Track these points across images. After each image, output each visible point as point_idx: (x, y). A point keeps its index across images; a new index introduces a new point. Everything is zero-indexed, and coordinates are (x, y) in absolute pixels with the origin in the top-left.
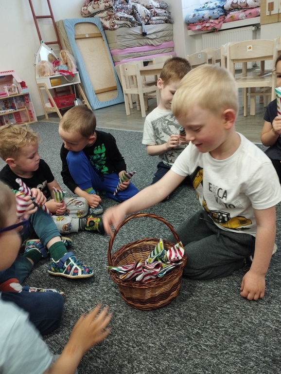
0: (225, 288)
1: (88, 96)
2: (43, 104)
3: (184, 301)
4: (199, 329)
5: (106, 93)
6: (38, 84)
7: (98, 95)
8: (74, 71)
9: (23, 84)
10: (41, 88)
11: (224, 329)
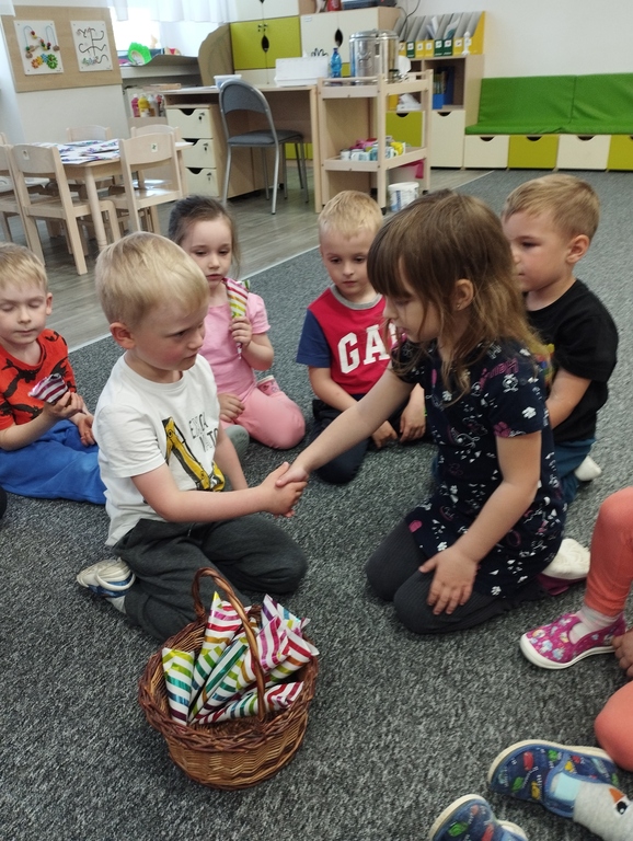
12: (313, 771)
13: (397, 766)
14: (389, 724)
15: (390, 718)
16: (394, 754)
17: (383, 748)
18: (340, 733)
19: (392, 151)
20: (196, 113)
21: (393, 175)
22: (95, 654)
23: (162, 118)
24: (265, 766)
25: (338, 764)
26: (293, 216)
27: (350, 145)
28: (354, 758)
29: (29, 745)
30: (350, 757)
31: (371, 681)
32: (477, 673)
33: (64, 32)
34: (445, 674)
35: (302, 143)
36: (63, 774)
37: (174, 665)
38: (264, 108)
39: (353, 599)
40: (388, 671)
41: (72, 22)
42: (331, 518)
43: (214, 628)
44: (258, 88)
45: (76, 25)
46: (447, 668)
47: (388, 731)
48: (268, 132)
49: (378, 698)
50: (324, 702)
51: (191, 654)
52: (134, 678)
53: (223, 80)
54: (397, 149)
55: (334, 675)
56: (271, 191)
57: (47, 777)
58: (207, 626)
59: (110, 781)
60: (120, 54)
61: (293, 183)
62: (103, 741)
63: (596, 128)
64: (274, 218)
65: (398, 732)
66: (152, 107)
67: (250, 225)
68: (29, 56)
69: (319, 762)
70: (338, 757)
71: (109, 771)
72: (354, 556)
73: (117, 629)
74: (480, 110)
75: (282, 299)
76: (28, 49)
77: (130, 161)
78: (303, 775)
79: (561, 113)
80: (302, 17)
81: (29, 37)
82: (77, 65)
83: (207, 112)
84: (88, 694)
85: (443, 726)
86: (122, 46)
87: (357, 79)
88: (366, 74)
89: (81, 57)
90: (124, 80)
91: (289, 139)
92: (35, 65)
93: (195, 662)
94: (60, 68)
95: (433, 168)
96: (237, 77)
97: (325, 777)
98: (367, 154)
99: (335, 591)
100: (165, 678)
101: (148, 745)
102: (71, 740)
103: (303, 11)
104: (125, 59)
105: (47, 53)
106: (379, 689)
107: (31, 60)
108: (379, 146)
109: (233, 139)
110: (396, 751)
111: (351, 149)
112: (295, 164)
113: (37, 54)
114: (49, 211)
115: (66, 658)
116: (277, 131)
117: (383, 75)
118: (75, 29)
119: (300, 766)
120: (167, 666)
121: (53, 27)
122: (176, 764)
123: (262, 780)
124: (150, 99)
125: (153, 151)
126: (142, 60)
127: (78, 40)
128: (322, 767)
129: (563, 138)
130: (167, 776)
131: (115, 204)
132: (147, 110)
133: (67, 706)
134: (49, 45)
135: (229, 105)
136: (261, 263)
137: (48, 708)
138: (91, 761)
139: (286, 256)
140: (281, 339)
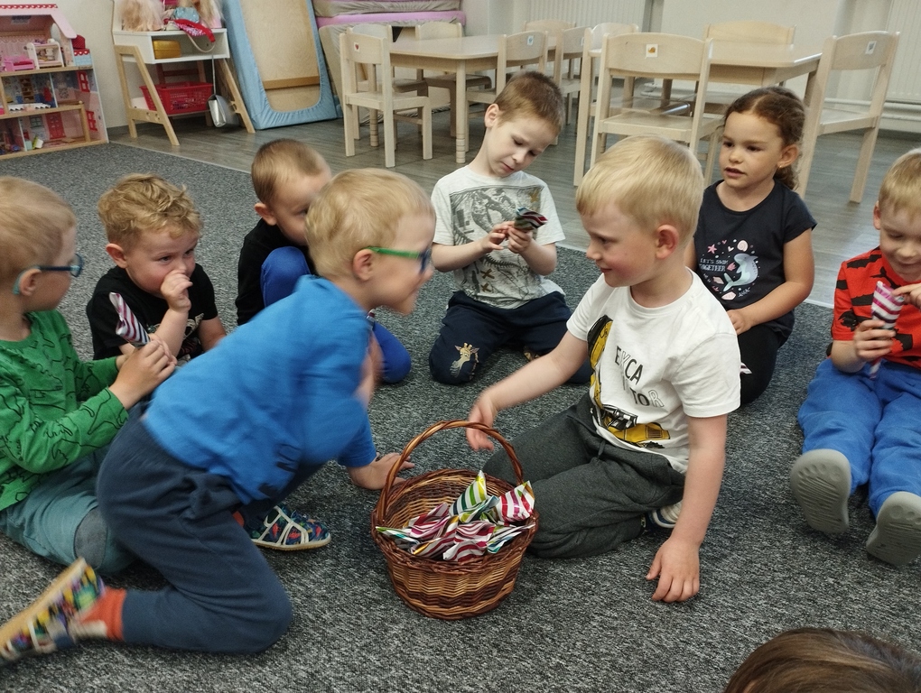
0: (605, 579)
1: (245, 94)
2: (127, 98)
3: (526, 601)
4: (561, 658)
5: (292, 90)
6: (116, 48)
7: (271, 93)
8: (216, 28)
9: (79, 44)
10: (125, 59)
11: (609, 658)
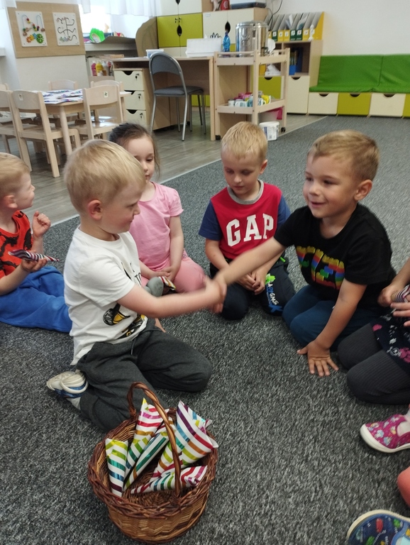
12: (213, 531)
13: (274, 529)
14: (267, 497)
15: (268, 492)
16: (271, 520)
17: (264, 515)
18: (232, 502)
19: (262, 101)
20: (134, 74)
21: (263, 117)
22: (58, 439)
23: (111, 77)
24: (178, 527)
25: (231, 526)
26: (196, 142)
27: (234, 97)
28: (243, 522)
29: (9, 505)
30: (240, 521)
31: (253, 464)
32: (329, 461)
33: (48, 19)
34: (306, 460)
35: (203, 95)
36: (33, 528)
37: (114, 451)
38: (178, 71)
39: (239, 403)
40: (265, 457)
41: (54, 13)
42: (223, 345)
43: (143, 424)
44: (175, 58)
45: (56, 15)
46: (307, 456)
47: (267, 502)
48: (180, 87)
49: (259, 477)
50: (221, 479)
51: (126, 443)
52: (85, 458)
53: (152, 52)
54: (266, 100)
55: (227, 460)
56: (182, 126)
57: (21, 530)
58: (138, 423)
59: (67, 534)
60: (84, 36)
61: (196, 121)
62: (62, 504)
63: (396, 90)
64: (183, 143)
65: (274, 503)
66: (105, 69)
67: (168, 148)
68: (25, 35)
69: (217, 524)
70: (231, 521)
71: (66, 526)
72: (240, 373)
73: (74, 421)
74: (319, 76)
75: (189, 196)
76: (24, 30)
77: (90, 103)
78: (205, 534)
79: (373, 80)
80: (204, 14)
81: (25, 22)
82: (57, 42)
83: (141, 73)
84: (52, 468)
85: (306, 499)
86: (86, 31)
87: (240, 53)
88: (246, 50)
89: (59, 36)
90: (87, 52)
91: (194, 92)
92: (29, 40)
93: (129, 449)
94: (45, 43)
95: (288, 114)
96: (161, 51)
97: (222, 536)
98: (246, 103)
99: (227, 397)
100: (107, 461)
101: (94, 508)
102: (39, 502)
103: (204, 10)
104: (88, 38)
105: (37, 33)
106: (259, 470)
107: (26, 37)
108: (254, 98)
109: (158, 91)
110: (273, 517)
111: (235, 99)
112: (198, 109)
113: (31, 33)
114: (36, 135)
115: (37, 441)
116: (187, 87)
117: (258, 51)
118: (55, 18)
119: (203, 527)
120: (109, 452)
121: (41, 16)
122: (114, 523)
123: (176, 537)
124: (103, 64)
125: (105, 96)
126: (99, 40)
127: (57, 25)
128: (219, 529)
129: (374, 96)
130: (107, 531)
131: (79, 131)
132: (101, 72)
133: (37, 476)
134: (38, 27)
135: (156, 69)
136: (175, 172)
137: (23, 478)
138: (53, 519)
139: (192, 168)
140: (188, 222)
